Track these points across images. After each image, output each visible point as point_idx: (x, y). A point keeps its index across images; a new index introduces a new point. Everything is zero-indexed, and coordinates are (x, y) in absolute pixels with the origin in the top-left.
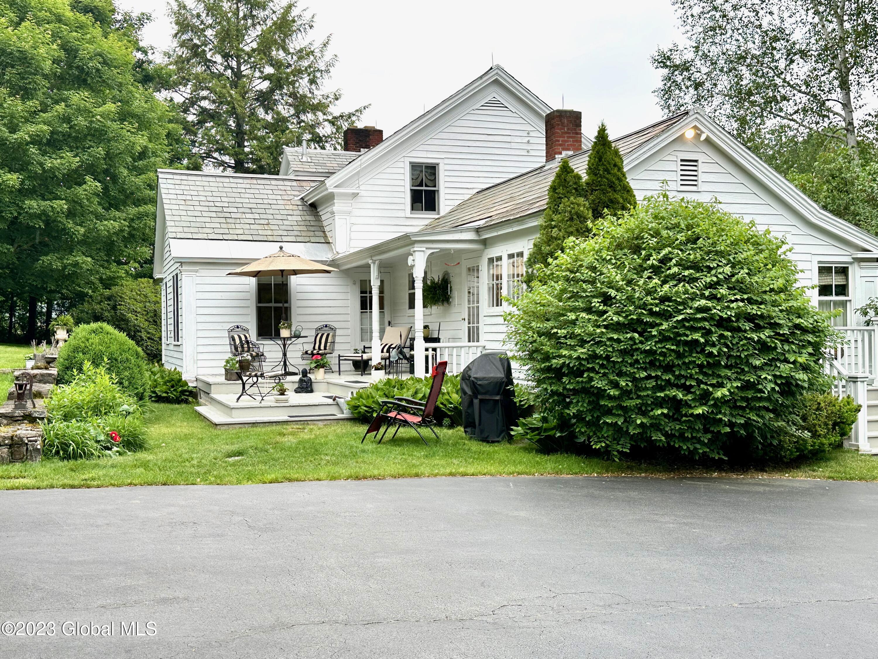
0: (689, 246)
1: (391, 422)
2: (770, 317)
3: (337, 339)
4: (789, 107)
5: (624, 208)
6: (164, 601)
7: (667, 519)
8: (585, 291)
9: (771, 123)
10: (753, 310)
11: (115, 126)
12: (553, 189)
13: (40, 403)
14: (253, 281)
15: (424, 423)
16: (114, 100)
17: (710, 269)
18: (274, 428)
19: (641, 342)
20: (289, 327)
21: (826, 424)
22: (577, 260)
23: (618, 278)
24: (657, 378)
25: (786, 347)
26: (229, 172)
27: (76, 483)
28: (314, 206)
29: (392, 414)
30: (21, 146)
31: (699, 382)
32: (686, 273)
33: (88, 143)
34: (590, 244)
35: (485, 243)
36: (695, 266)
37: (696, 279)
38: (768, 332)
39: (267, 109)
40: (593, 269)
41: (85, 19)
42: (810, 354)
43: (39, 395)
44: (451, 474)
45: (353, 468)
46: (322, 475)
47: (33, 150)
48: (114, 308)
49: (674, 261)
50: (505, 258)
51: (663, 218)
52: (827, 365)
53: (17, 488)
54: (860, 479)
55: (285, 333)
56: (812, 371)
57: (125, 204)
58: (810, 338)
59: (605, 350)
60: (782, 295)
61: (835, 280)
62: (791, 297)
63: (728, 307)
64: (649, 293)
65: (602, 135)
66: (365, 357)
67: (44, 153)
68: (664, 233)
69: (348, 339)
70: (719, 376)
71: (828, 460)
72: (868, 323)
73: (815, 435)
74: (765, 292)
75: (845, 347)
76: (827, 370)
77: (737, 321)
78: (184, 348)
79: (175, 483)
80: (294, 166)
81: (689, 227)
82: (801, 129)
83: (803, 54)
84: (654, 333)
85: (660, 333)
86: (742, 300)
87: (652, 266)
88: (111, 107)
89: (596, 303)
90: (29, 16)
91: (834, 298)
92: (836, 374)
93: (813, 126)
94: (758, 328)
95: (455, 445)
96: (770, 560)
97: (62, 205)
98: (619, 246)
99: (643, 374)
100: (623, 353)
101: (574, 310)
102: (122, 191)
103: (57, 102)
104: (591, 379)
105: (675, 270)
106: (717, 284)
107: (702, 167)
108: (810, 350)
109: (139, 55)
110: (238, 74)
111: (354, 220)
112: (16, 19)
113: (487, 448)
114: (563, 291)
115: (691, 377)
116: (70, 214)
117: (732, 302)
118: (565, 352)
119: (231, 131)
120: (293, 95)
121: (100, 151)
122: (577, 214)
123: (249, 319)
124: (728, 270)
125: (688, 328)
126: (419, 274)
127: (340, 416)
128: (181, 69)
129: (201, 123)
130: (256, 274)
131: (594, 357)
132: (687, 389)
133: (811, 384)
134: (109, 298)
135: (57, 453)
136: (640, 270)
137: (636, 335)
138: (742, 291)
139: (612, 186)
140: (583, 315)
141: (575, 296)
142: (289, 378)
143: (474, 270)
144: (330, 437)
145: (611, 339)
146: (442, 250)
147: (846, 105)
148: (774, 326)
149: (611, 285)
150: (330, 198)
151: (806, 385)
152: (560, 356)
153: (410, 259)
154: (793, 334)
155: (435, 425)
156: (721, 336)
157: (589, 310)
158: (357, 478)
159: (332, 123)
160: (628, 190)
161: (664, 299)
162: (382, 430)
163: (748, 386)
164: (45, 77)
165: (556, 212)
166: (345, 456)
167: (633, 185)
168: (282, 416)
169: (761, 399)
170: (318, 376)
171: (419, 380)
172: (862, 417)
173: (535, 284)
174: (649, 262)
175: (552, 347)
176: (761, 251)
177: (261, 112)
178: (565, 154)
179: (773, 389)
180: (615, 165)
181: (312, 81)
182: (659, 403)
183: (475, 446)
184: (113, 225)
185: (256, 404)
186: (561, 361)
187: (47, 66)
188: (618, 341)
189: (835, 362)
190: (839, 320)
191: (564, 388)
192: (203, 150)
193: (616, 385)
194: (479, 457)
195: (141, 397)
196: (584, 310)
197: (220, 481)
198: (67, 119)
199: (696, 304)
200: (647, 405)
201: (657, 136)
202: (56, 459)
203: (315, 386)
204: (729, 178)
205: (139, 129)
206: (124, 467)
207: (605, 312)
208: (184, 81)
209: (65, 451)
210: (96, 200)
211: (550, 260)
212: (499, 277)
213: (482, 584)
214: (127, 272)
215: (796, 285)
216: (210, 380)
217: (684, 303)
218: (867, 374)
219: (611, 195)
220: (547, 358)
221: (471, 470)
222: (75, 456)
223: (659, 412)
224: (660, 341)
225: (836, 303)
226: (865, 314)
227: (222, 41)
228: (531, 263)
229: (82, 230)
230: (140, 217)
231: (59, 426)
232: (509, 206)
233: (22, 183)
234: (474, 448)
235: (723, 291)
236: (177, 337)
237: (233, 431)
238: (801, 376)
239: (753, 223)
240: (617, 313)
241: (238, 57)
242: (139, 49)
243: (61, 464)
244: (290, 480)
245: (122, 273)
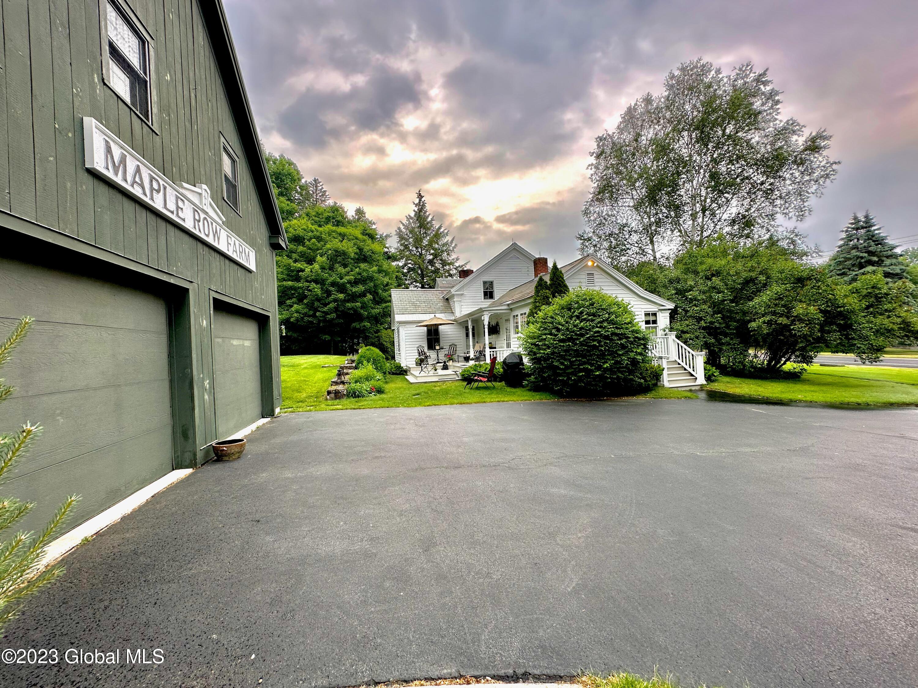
0: (591, 307)
1: (477, 381)
2: (625, 334)
3: (457, 349)
4: (630, 252)
5: (565, 293)
6: (377, 457)
7: (585, 418)
8: (549, 327)
9: (624, 259)
10: (618, 331)
11: (376, 275)
12: (536, 287)
13: (347, 377)
14: (425, 328)
15: (488, 381)
16: (377, 265)
17: (599, 316)
18: (432, 384)
19: (573, 346)
20: (439, 345)
21: (650, 376)
22: (546, 314)
23: (562, 321)
24: (580, 360)
25: (632, 346)
26: (419, 289)
27: (356, 407)
28: (447, 299)
29: (476, 378)
30: (343, 285)
31: (597, 361)
32: (590, 318)
33: (368, 282)
34: (551, 308)
35: (511, 309)
36: (594, 315)
37: (594, 320)
38: (624, 340)
39: (432, 266)
40: (552, 318)
41: (366, 238)
42: (642, 349)
43: (347, 374)
44: (498, 401)
45: (460, 399)
46: (448, 403)
47: (348, 285)
48: (379, 340)
49: (585, 313)
50: (519, 315)
51: (580, 296)
52: (650, 352)
53: (334, 410)
54: (665, 398)
55: (437, 348)
56: (644, 355)
57: (381, 303)
58: (642, 342)
59: (558, 350)
60: (630, 325)
61: (651, 318)
62: (633, 325)
63: (608, 331)
64: (575, 326)
65: (555, 266)
66: (468, 355)
67: (352, 286)
68: (580, 302)
69: (462, 349)
70: (605, 359)
71: (652, 390)
72: (666, 335)
73: (646, 381)
74: (622, 324)
75: (657, 345)
76: (650, 354)
77: (612, 336)
78: (401, 354)
79: (392, 407)
80: (440, 285)
81: (590, 299)
82: (635, 260)
83: (636, 232)
84: (578, 342)
85: (580, 342)
86: (613, 328)
87: (576, 316)
88: (375, 268)
89: (554, 331)
90: (346, 238)
91: (651, 325)
92: (653, 355)
93: (640, 259)
94: (620, 339)
95: (501, 389)
96: (628, 435)
97: (358, 304)
98: (563, 308)
99: (574, 359)
100: (565, 351)
101: (545, 334)
102: (380, 298)
103: (356, 268)
104: (553, 362)
105: (585, 316)
106: (603, 321)
107: (595, 276)
108: (642, 347)
109: (386, 250)
110: (421, 254)
111: (462, 304)
112: (341, 240)
113: (513, 390)
114: (541, 327)
115: (594, 360)
116: (362, 308)
117: (609, 328)
118: (542, 351)
119: (419, 274)
120: (441, 260)
121: (372, 284)
122: (546, 296)
123: (424, 343)
124: (607, 316)
125: (591, 340)
126: (486, 323)
127: (457, 378)
128: (401, 254)
129: (408, 272)
130: (426, 326)
131: (553, 353)
132: (592, 365)
133: (643, 360)
134: (378, 337)
135: (352, 395)
136: (571, 317)
137: (570, 344)
138: (613, 324)
139: (559, 284)
140: (549, 336)
141: (545, 329)
142: (438, 364)
143: (508, 320)
144: (453, 387)
145: (560, 346)
146: (495, 313)
147: (653, 250)
148: (627, 338)
149: (560, 324)
150: (453, 296)
151: (641, 361)
152: (540, 353)
153: (483, 317)
154: (635, 341)
155: (494, 381)
156: (605, 343)
157: (551, 334)
158: (461, 404)
159: (456, 269)
160: (566, 286)
161: (581, 328)
162: (472, 384)
163: (617, 362)
164: (351, 259)
165: (538, 296)
166: (457, 395)
167: (568, 284)
168: (435, 379)
169: (623, 367)
170: (450, 363)
171: (487, 364)
172: (665, 373)
173: (530, 324)
174: (575, 314)
175: (537, 349)
176: (620, 308)
177: (430, 267)
178: (541, 274)
179: (627, 363)
180: (561, 277)
181: (448, 254)
182: (581, 371)
183: (509, 389)
184: (377, 311)
185: (426, 375)
186: (541, 355)
187: (352, 255)
188: (563, 346)
189: (653, 351)
190: (654, 334)
191: (542, 366)
192: (410, 282)
193: (562, 364)
194: (509, 394)
195: (385, 373)
196: (549, 334)
197: (409, 406)
198: (360, 274)
199: (594, 330)
200: (576, 372)
201: (577, 265)
202: (351, 398)
203: (449, 367)
204: (611, 284)
205: (386, 275)
206: (374, 400)
207: (558, 335)
208: (402, 258)
209: (355, 395)
210: (371, 302)
211: (535, 315)
212: (517, 323)
213: (505, 449)
214: (384, 328)
215: (635, 321)
216: (410, 366)
217: (590, 330)
218: (666, 355)
219: (560, 289)
220: (535, 354)
221: (506, 399)
222: (358, 397)
223: (581, 374)
224: (580, 346)
225: (652, 327)
226: (665, 331)
227: (415, 242)
228: (528, 316)
229: (366, 313)
230: (386, 307)
231: (353, 385)
232: (520, 295)
233: (345, 297)
234: (508, 390)
235: (605, 324)
236: (399, 350)
237: (417, 385)
238: (639, 357)
239: (616, 297)
240: (562, 335)
241: (421, 248)
242: (386, 248)
243: (353, 399)
244: (435, 405)
245: (382, 328)
